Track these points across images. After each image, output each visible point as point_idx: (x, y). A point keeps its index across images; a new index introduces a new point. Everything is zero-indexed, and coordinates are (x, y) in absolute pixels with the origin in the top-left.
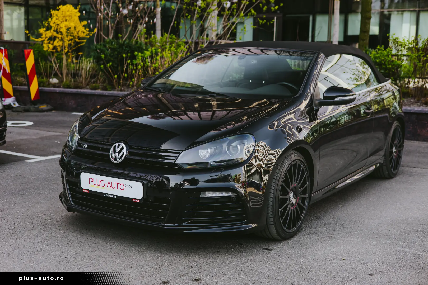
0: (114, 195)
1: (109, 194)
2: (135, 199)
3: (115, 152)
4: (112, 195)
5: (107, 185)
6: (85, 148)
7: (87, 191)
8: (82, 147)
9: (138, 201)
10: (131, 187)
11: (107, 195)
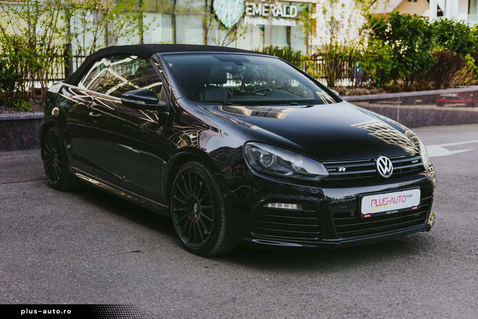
0: (396, 210)
1: (392, 211)
2: (414, 207)
3: (384, 167)
4: (394, 210)
5: (390, 202)
6: (342, 171)
7: (369, 216)
8: (339, 172)
9: (416, 208)
10: (411, 196)
11: (390, 213)
